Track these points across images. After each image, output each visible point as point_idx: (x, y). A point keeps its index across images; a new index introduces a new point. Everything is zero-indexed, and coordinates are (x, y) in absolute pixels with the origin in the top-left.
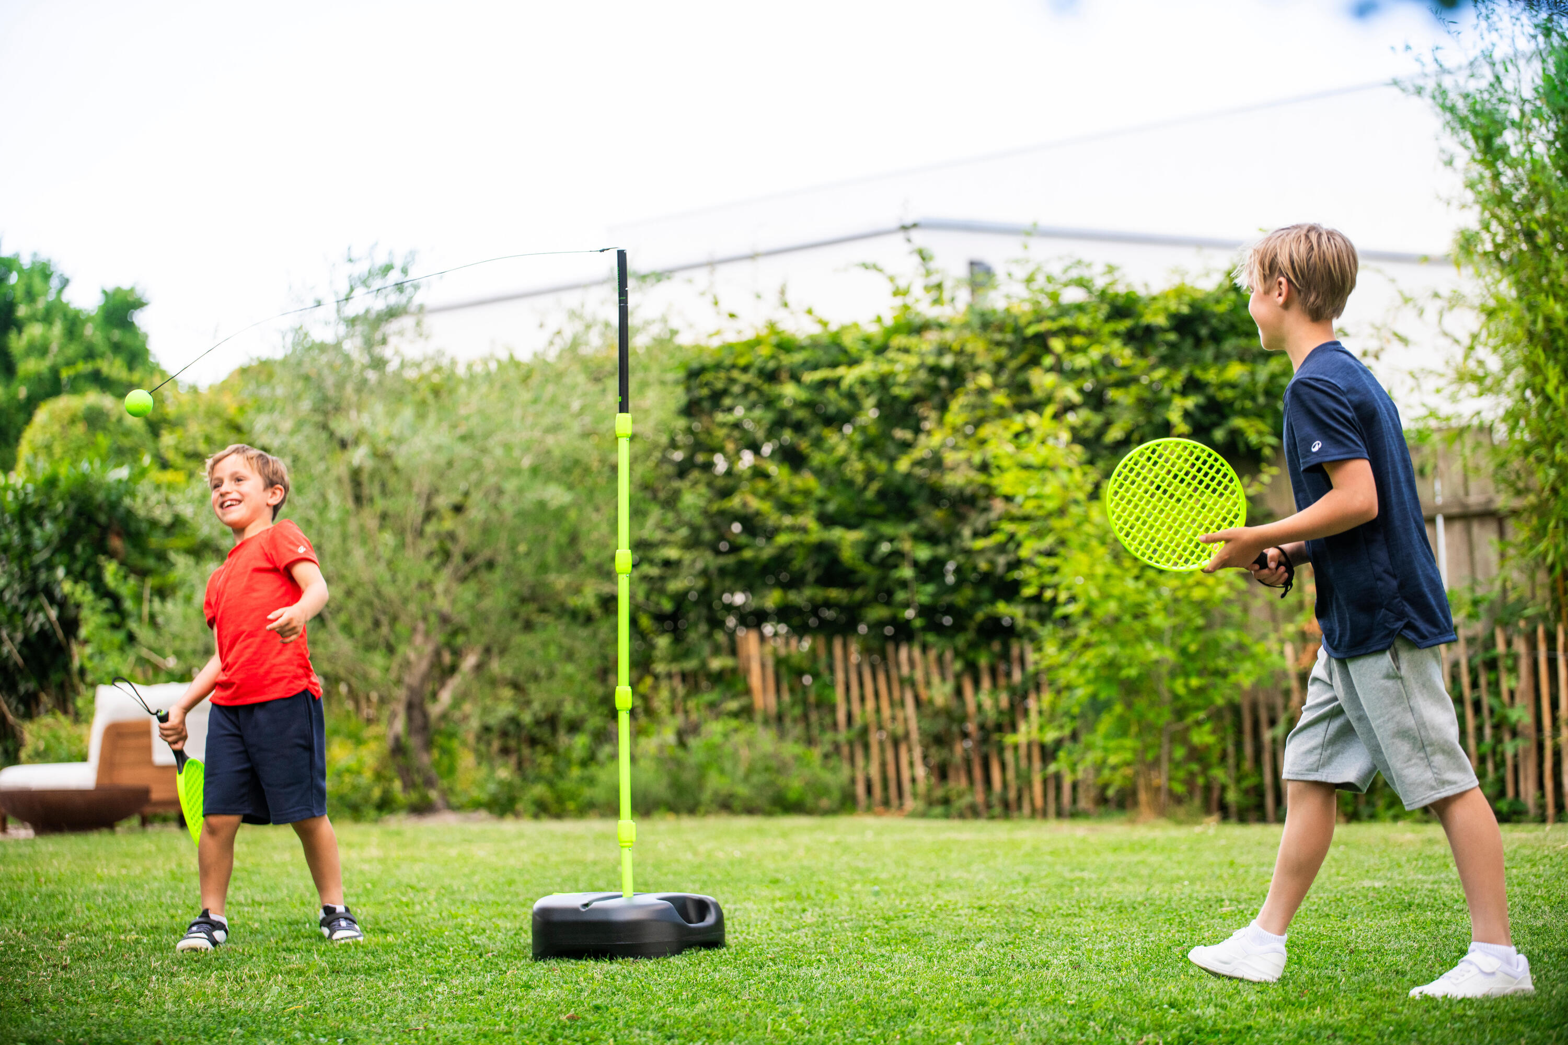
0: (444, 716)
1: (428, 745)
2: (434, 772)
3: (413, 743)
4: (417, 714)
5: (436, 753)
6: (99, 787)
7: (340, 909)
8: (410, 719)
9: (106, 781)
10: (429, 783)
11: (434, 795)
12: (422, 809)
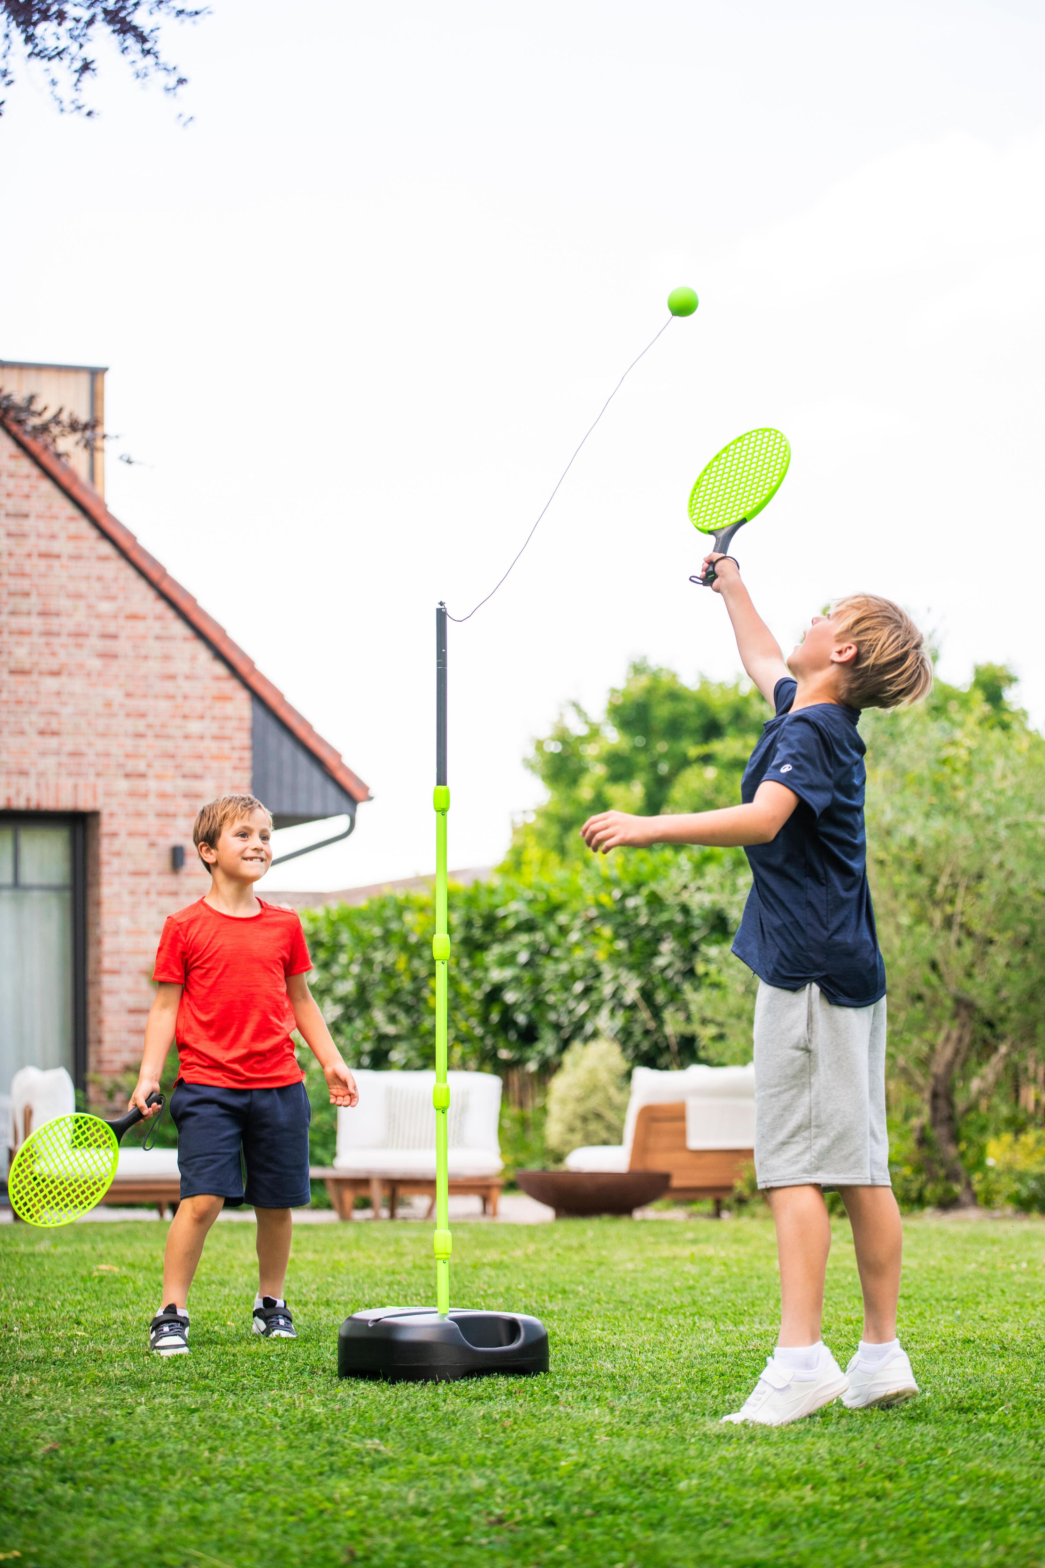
0: (972, 1107)
1: (955, 1138)
2: (961, 1166)
3: (938, 1134)
4: (942, 1103)
5: (963, 1146)
6: (631, 1173)
7: (280, 1303)
8: (934, 1109)
9: (639, 1167)
10: (952, 1176)
11: (958, 1188)
12: (948, 1203)
